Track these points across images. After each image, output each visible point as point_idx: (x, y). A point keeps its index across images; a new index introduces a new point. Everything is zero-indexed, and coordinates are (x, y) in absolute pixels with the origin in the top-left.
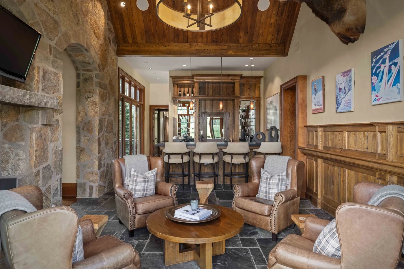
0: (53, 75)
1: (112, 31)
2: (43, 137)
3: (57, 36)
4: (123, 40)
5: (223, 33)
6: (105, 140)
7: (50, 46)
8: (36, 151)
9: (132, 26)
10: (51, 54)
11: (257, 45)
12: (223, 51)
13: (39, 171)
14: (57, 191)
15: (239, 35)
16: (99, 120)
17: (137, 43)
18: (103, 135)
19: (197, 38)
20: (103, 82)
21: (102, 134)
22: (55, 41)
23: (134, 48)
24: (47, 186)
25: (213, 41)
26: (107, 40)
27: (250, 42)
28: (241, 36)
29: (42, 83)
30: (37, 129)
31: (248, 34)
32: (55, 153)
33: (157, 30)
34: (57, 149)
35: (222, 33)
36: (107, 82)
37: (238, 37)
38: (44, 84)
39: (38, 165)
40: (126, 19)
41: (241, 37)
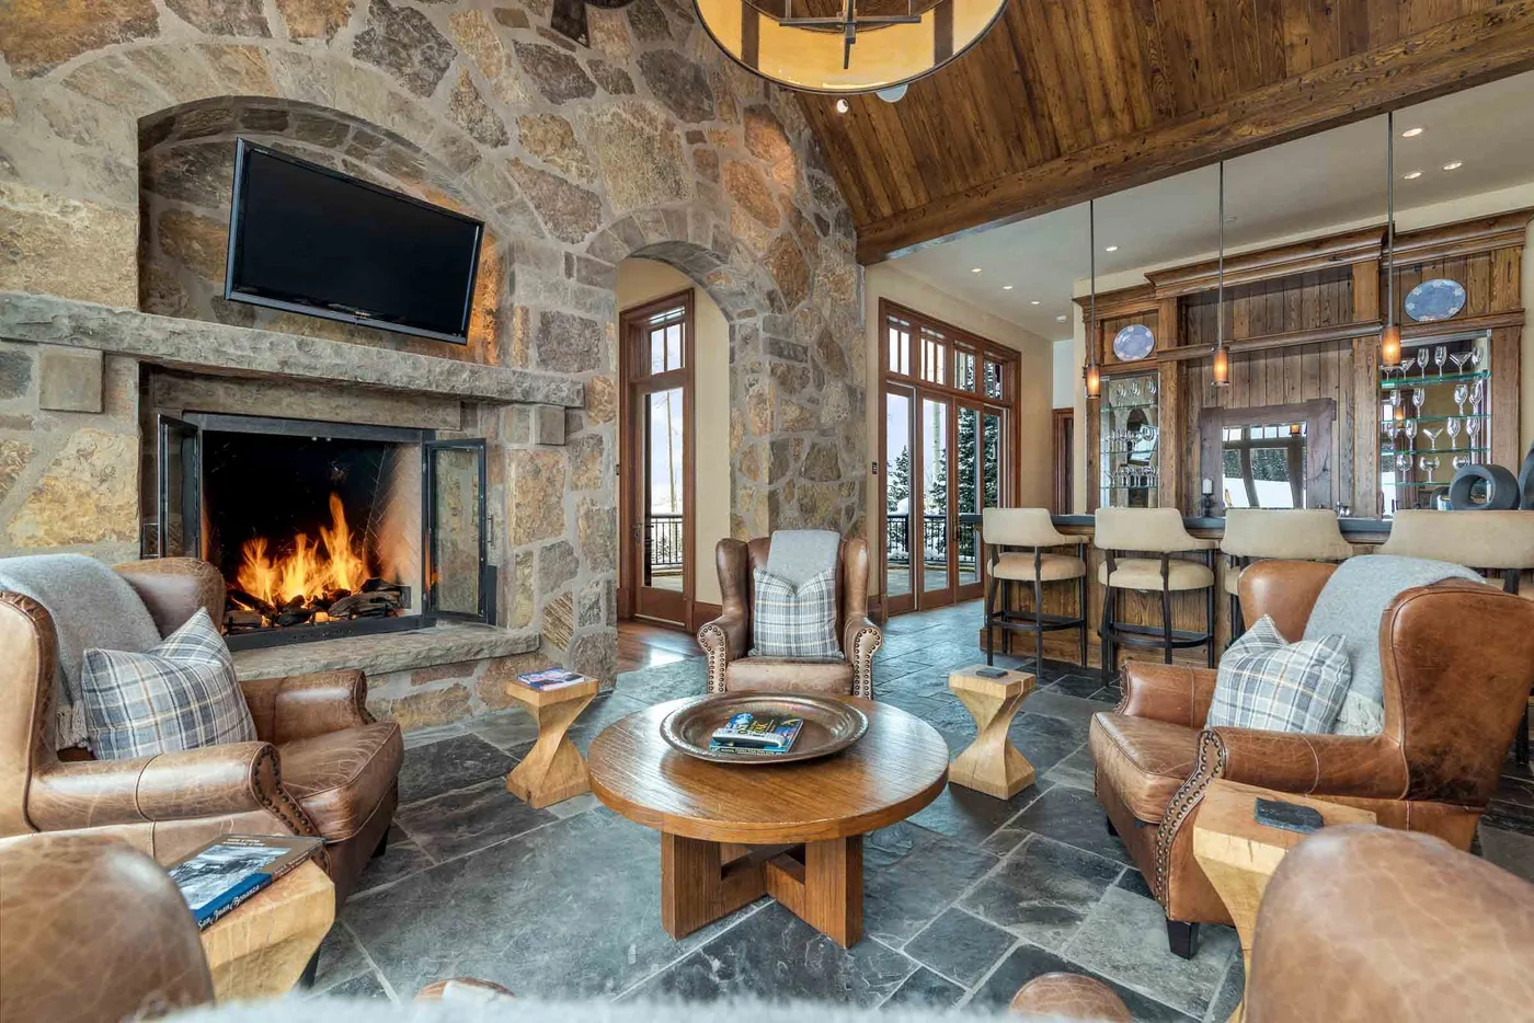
0: (576, 325)
1: (832, 196)
2: (544, 474)
3: (594, 229)
4: (869, 213)
5: (1197, 62)
6: (799, 500)
7: (568, 257)
8: (518, 505)
9: (878, 160)
10: (569, 274)
11: (1397, 51)
12: (1209, 138)
13: (529, 554)
14: (596, 611)
15: (1282, 38)
16: (773, 444)
17: (905, 211)
18: (791, 484)
19: (1089, 124)
20: (793, 340)
21: (782, 482)
22: (586, 244)
23: (900, 227)
24: (559, 593)
25: (1160, 111)
26: (809, 224)
27: (1352, 51)
28: (1295, 40)
29: (539, 347)
30: (521, 454)
31: (1332, 17)
32: (588, 516)
33: (949, 150)
34: (594, 508)
35: (1193, 64)
36: (809, 338)
37: (1278, 50)
38: (543, 349)
39: (525, 539)
40: (860, 150)
41: (1292, 46)
